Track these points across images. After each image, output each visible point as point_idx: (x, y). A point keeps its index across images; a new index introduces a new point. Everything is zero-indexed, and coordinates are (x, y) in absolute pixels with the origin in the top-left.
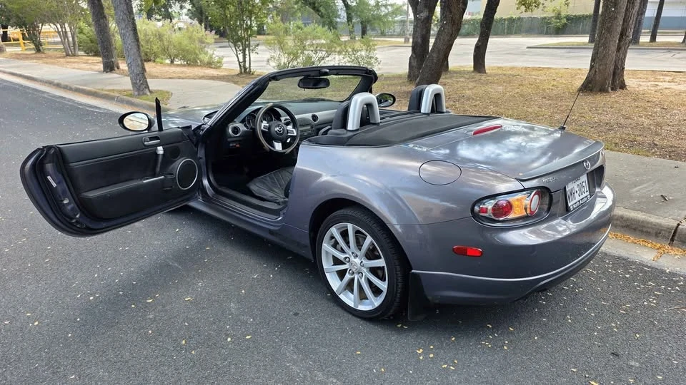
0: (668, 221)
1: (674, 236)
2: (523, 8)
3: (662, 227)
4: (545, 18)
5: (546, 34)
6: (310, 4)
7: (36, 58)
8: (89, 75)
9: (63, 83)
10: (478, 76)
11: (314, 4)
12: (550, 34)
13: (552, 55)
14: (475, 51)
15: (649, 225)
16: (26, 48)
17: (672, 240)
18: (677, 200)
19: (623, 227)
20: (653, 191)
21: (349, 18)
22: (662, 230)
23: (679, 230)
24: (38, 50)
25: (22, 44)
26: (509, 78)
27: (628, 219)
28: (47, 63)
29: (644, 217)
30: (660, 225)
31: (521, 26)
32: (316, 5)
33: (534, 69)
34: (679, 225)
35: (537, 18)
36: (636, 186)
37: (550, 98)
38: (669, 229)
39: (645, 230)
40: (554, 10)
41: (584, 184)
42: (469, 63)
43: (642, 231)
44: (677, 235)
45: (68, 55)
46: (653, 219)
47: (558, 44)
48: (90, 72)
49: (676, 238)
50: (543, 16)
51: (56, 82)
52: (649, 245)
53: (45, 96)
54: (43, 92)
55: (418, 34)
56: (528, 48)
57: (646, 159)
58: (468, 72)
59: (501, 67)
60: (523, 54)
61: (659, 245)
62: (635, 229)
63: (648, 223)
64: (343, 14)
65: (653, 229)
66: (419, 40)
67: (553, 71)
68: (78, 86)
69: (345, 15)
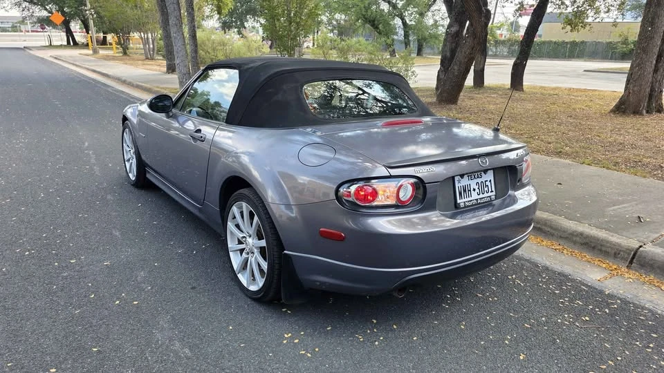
0: (628, 241)
1: (633, 258)
2: (569, 28)
3: (622, 247)
4: (611, 43)
5: (611, 59)
6: (370, 22)
7: (121, 60)
8: (154, 75)
9: (129, 80)
10: (517, 94)
11: (374, 21)
12: (616, 59)
13: (608, 79)
14: (513, 69)
15: (608, 245)
16: (115, 51)
17: (631, 262)
18: (654, 222)
19: (582, 244)
20: (631, 212)
21: (406, 36)
22: (620, 251)
23: (639, 253)
24: (125, 53)
25: (114, 48)
26: (544, 96)
27: (587, 237)
28: (126, 64)
29: (604, 235)
30: (619, 245)
31: (585, 49)
32: (376, 22)
33: (578, 90)
34: (641, 247)
35: (602, 43)
36: (614, 205)
37: (576, 117)
38: (628, 250)
39: (604, 249)
40: (621, 36)
41: (488, 183)
42: (507, 81)
43: (601, 250)
44: (636, 257)
45: (147, 58)
46: (615, 239)
47: (611, 69)
48: (155, 72)
49: (634, 261)
50: (608, 41)
51: (123, 79)
52: (604, 266)
53: (109, 90)
54: (109, 86)
55: (448, 48)
56: (585, 71)
57: (643, 180)
58: (505, 89)
59: (543, 87)
60: (579, 76)
61: (615, 267)
62: (594, 248)
63: (608, 242)
64: (401, 32)
65: (612, 248)
66: (448, 54)
67: (597, 93)
68: (140, 84)
69: (403, 33)
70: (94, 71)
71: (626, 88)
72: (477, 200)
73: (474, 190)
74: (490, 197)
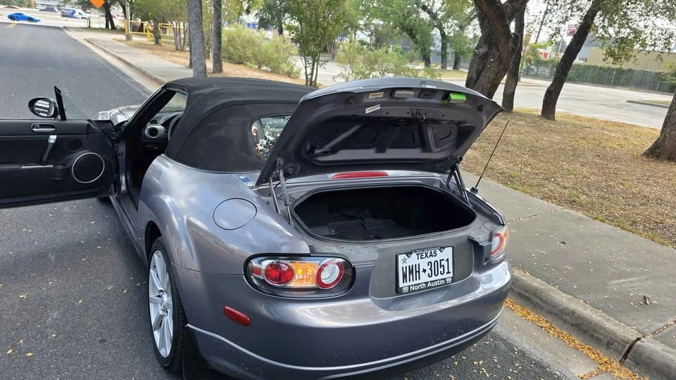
0: (627, 332)
1: (628, 351)
2: (611, 59)
3: (617, 337)
4: (660, 73)
5: (659, 90)
6: (407, 30)
7: (152, 49)
8: (177, 68)
9: (149, 72)
10: (546, 124)
11: (411, 30)
12: (664, 91)
13: (652, 113)
14: (546, 96)
15: (602, 331)
16: (147, 39)
17: (625, 356)
18: (661, 307)
19: (572, 325)
20: (637, 289)
21: (444, 48)
22: (615, 341)
23: (634, 347)
24: (157, 42)
25: (149, 36)
26: (577, 127)
27: (579, 317)
28: (154, 54)
29: (599, 318)
30: (614, 334)
31: (631, 78)
32: (414, 31)
33: (615, 124)
34: (638, 339)
35: (651, 73)
36: (619, 278)
37: (604, 158)
38: (624, 342)
39: (596, 335)
40: (671, 67)
41: (444, 263)
42: (538, 106)
43: (592, 336)
44: (631, 352)
45: (177, 49)
46: (610, 325)
47: (657, 102)
48: (179, 66)
49: (629, 356)
50: (657, 71)
51: (144, 70)
52: (593, 356)
53: (126, 81)
54: (128, 77)
56: (628, 101)
57: (659, 247)
58: (534, 116)
59: (579, 117)
60: (620, 107)
61: (606, 359)
62: (585, 332)
63: (601, 328)
64: (438, 44)
65: (606, 336)
67: (635, 129)
68: (158, 77)
69: (440, 44)
70: (119, 59)
71: (663, 131)
72: (426, 283)
73: (424, 271)
74: (445, 279)
